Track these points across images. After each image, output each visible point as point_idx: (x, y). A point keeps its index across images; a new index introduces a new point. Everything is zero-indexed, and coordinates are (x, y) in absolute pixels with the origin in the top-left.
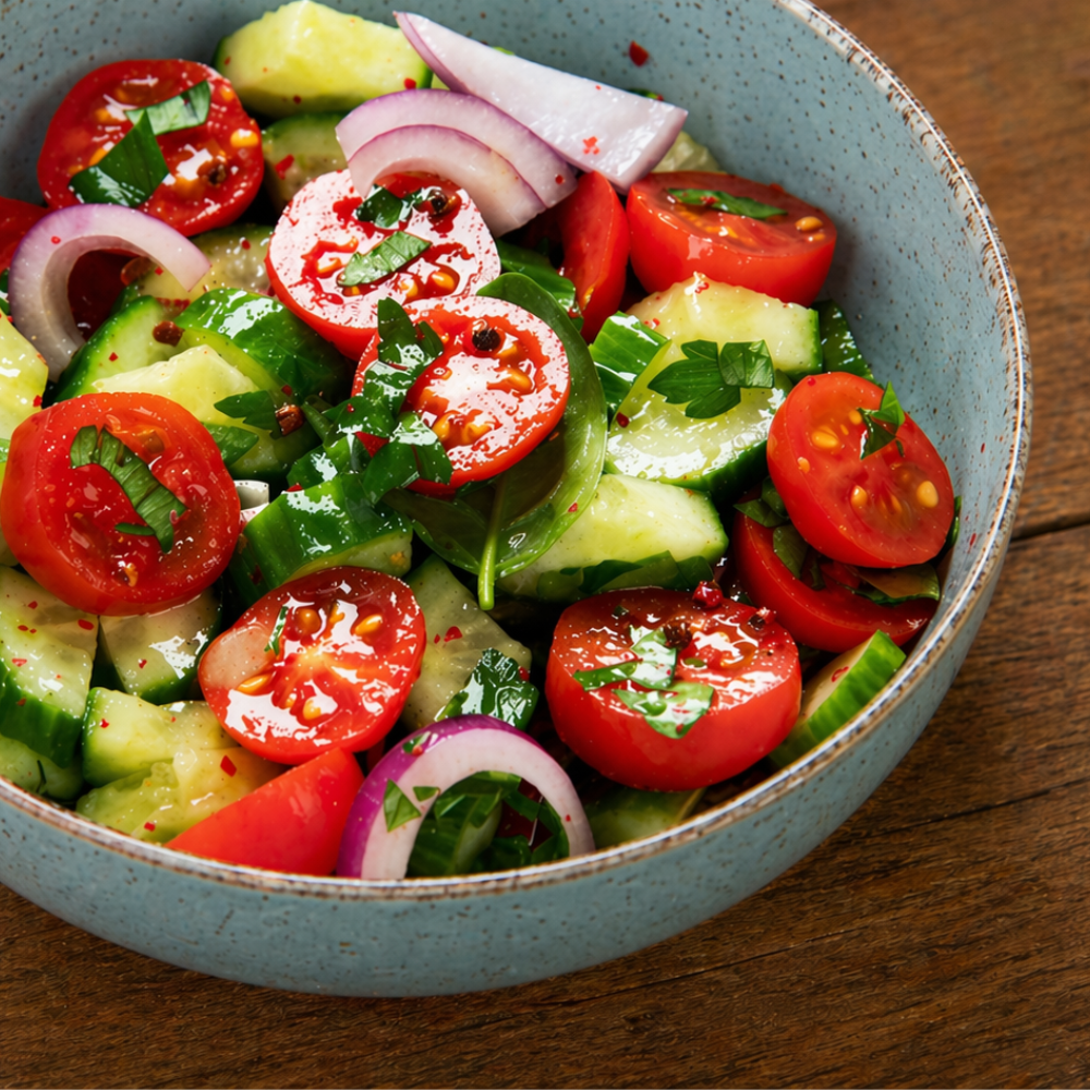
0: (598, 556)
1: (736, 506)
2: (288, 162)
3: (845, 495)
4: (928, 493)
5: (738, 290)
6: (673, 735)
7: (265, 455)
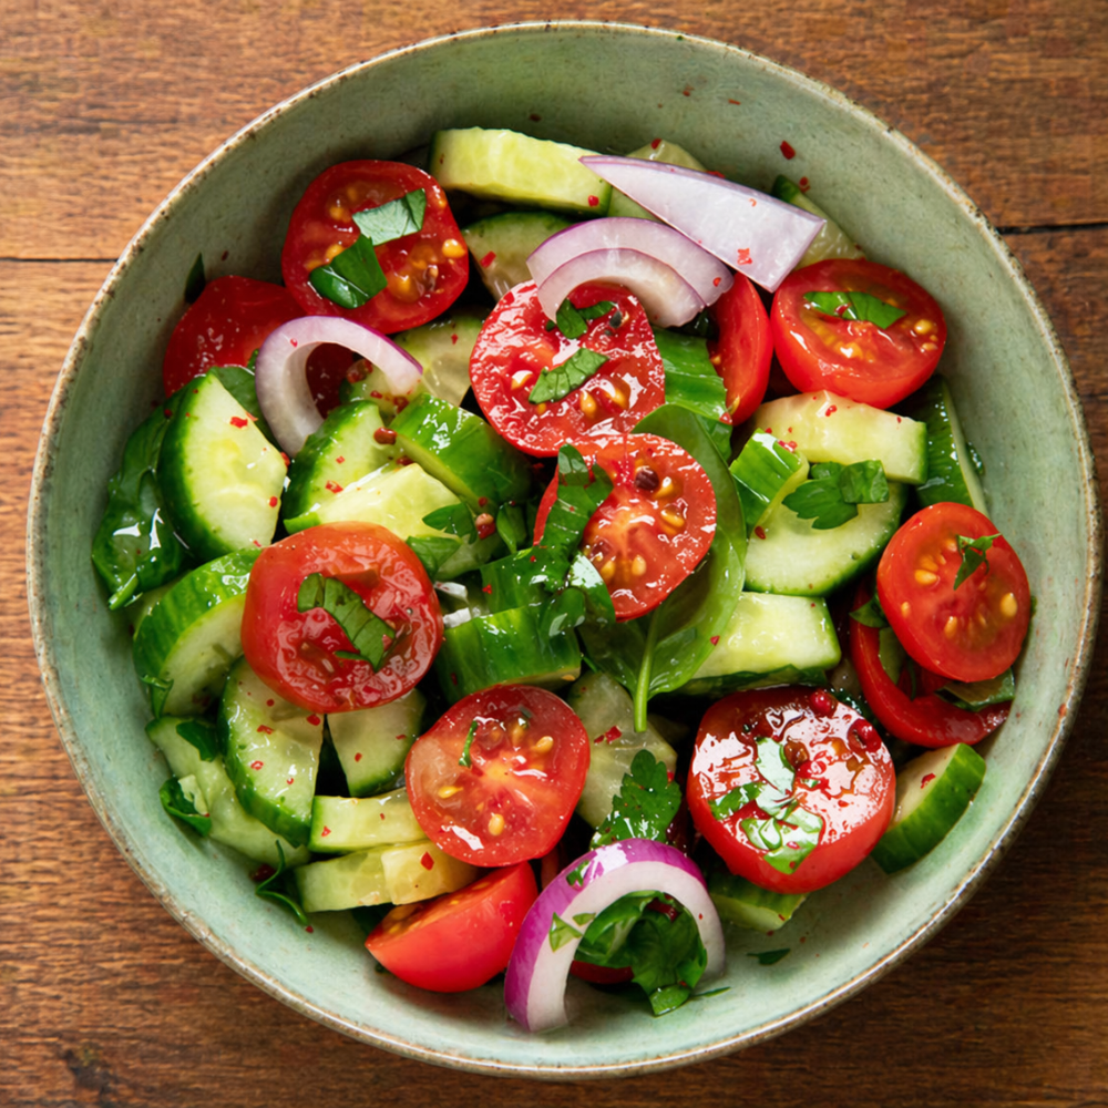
0: (736, 666)
1: (851, 614)
2: (490, 257)
3: (940, 624)
4: (1009, 604)
5: (863, 409)
6: (788, 871)
7: (465, 557)
